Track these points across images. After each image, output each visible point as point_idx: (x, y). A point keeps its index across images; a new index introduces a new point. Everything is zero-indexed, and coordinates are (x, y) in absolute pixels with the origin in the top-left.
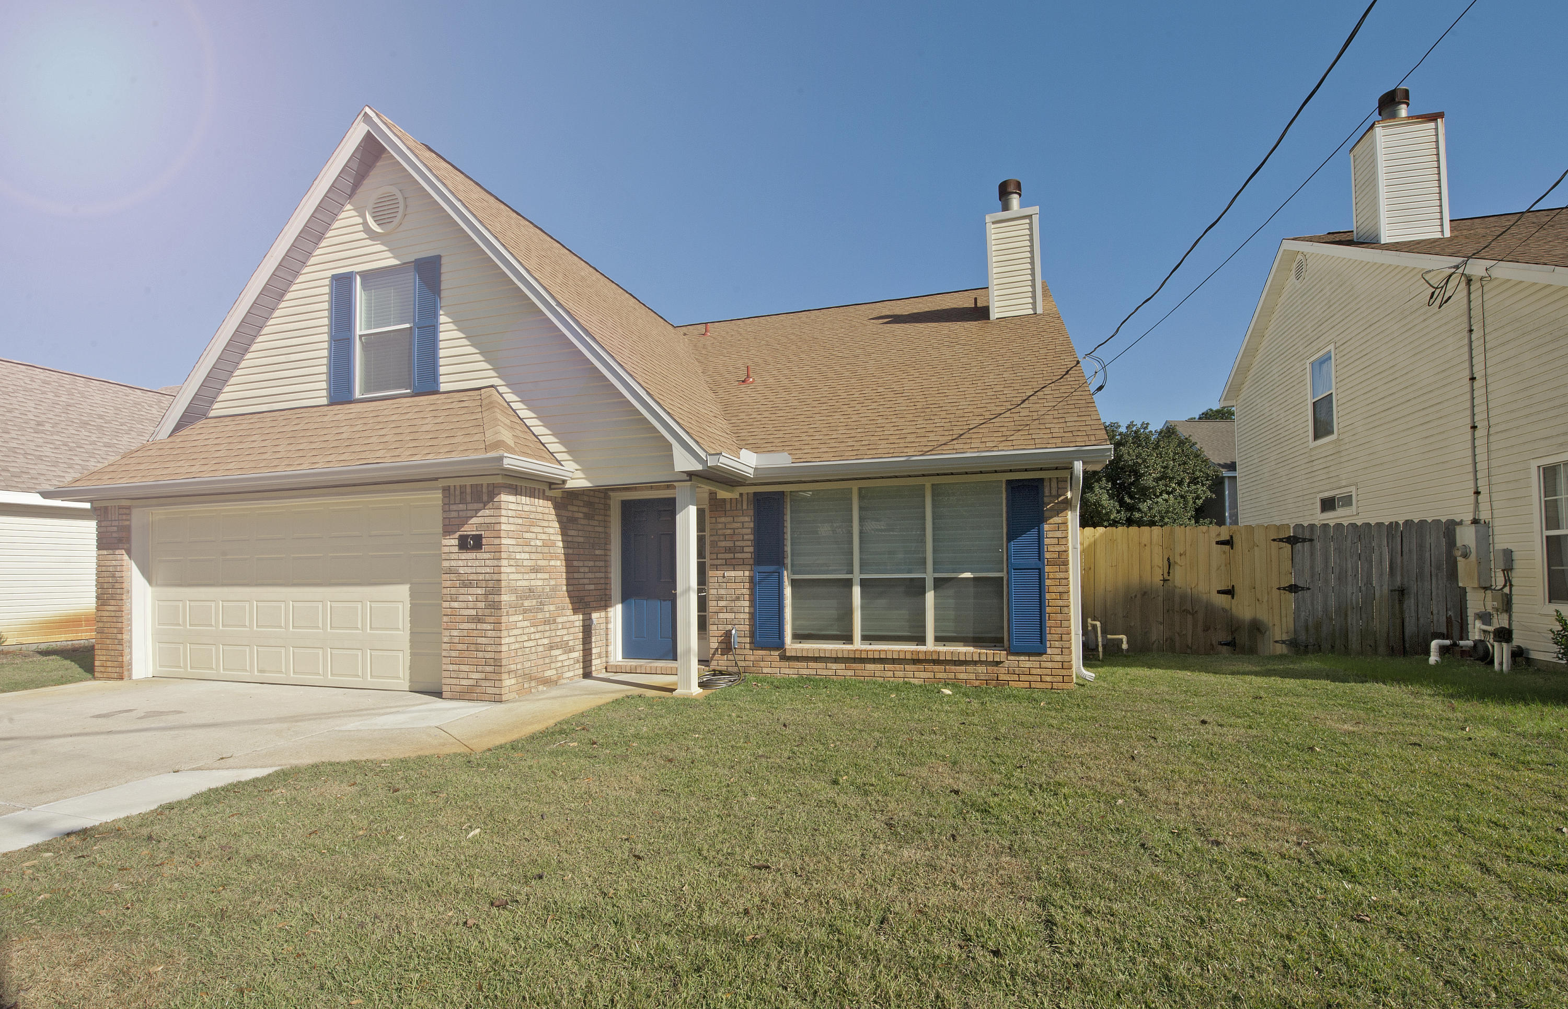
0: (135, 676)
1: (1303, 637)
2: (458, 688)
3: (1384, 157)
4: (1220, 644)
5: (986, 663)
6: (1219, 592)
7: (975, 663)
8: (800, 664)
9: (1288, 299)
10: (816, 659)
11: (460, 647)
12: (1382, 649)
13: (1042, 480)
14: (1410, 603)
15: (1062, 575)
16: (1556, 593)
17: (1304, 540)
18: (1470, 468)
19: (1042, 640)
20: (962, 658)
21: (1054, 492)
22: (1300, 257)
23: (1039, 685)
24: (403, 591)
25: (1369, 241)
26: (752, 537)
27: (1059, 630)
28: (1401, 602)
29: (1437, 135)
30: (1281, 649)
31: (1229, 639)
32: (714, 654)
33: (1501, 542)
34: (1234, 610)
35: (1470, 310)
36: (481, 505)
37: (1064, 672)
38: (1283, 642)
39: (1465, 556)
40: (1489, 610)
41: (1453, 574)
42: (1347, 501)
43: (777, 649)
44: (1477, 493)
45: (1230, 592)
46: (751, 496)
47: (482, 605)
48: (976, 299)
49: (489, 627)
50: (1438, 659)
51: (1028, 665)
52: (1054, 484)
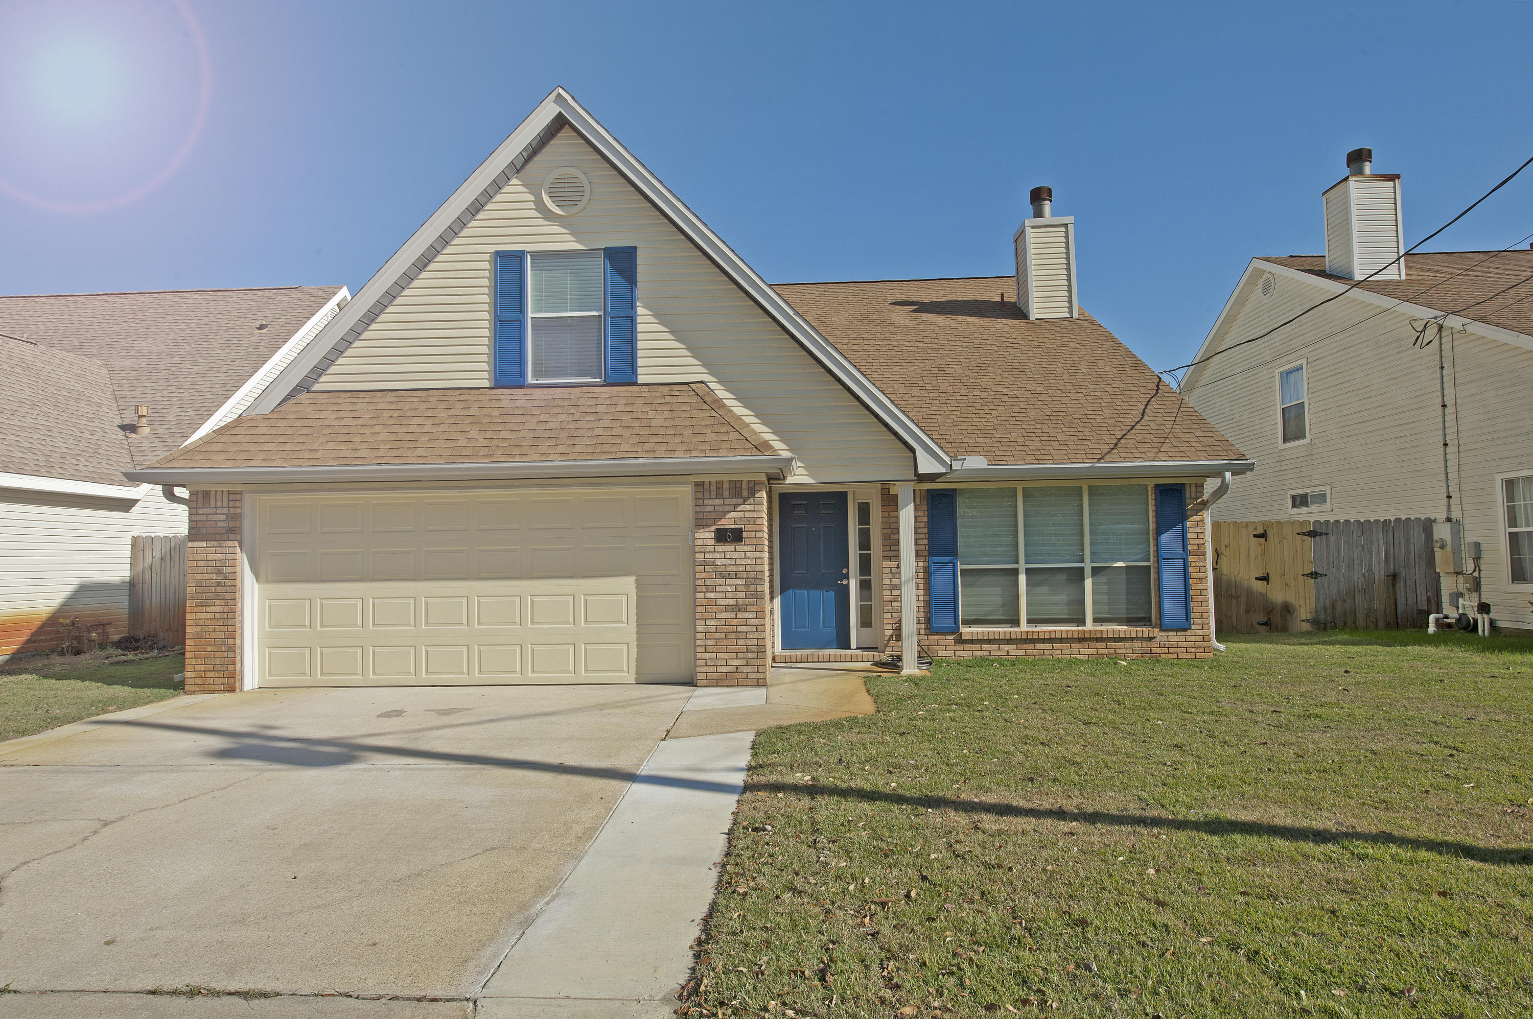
0: (248, 686)
1: (1322, 616)
2: (715, 676)
3: (1356, 207)
4: (1258, 623)
5: (1142, 639)
6: (1257, 579)
7: (1132, 639)
8: (974, 647)
9: (1254, 310)
10: (989, 641)
11: (718, 635)
12: (1381, 624)
13: (1184, 485)
14: (1401, 585)
15: (1201, 564)
16: (1518, 575)
17: (1321, 534)
18: (1443, 477)
19: (1187, 618)
20: (1122, 635)
21: (1193, 495)
22: (1266, 275)
23: (1185, 656)
24: (628, 584)
25: (1342, 276)
26: (926, 530)
27: (1200, 610)
28: (1394, 585)
29: (1395, 193)
30: (1306, 627)
31: (1266, 619)
32: (889, 641)
33: (1470, 537)
34: (1269, 595)
35: (1441, 351)
36: (741, 500)
37: (1205, 644)
38: (1308, 621)
39: (1442, 547)
40: (1461, 590)
41: (1431, 562)
42: (1321, 498)
43: (952, 633)
44: (1449, 497)
45: (1265, 579)
46: (924, 494)
47: (743, 595)
48: (1002, 295)
49: (751, 616)
50: (1435, 629)
51: (1176, 639)
52: (1193, 489)
